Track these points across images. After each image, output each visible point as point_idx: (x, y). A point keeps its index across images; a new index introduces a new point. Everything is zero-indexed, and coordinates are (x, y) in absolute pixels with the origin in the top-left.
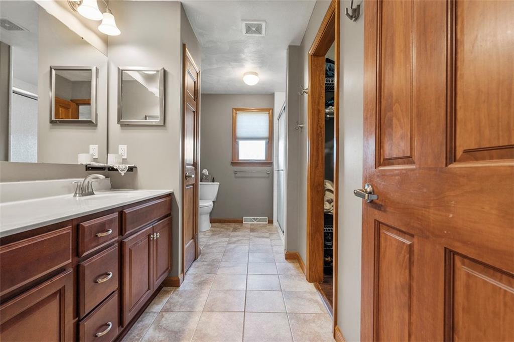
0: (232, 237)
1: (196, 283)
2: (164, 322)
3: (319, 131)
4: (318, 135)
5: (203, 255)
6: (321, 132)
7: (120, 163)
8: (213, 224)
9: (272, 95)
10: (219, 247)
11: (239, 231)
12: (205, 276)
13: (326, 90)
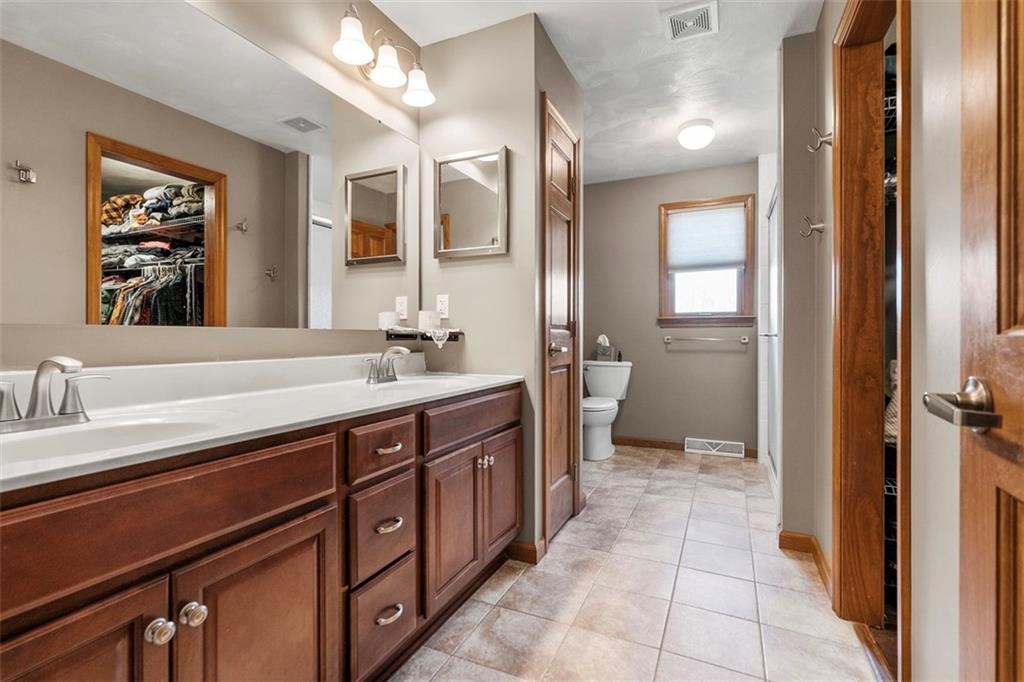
0: (657, 478)
1: (568, 564)
2: (498, 626)
3: (866, 235)
4: (863, 246)
5: (590, 508)
6: (872, 237)
7: (437, 327)
8: (620, 448)
9: (753, 164)
10: (627, 496)
11: (673, 468)
12: (587, 552)
13: (886, 129)
